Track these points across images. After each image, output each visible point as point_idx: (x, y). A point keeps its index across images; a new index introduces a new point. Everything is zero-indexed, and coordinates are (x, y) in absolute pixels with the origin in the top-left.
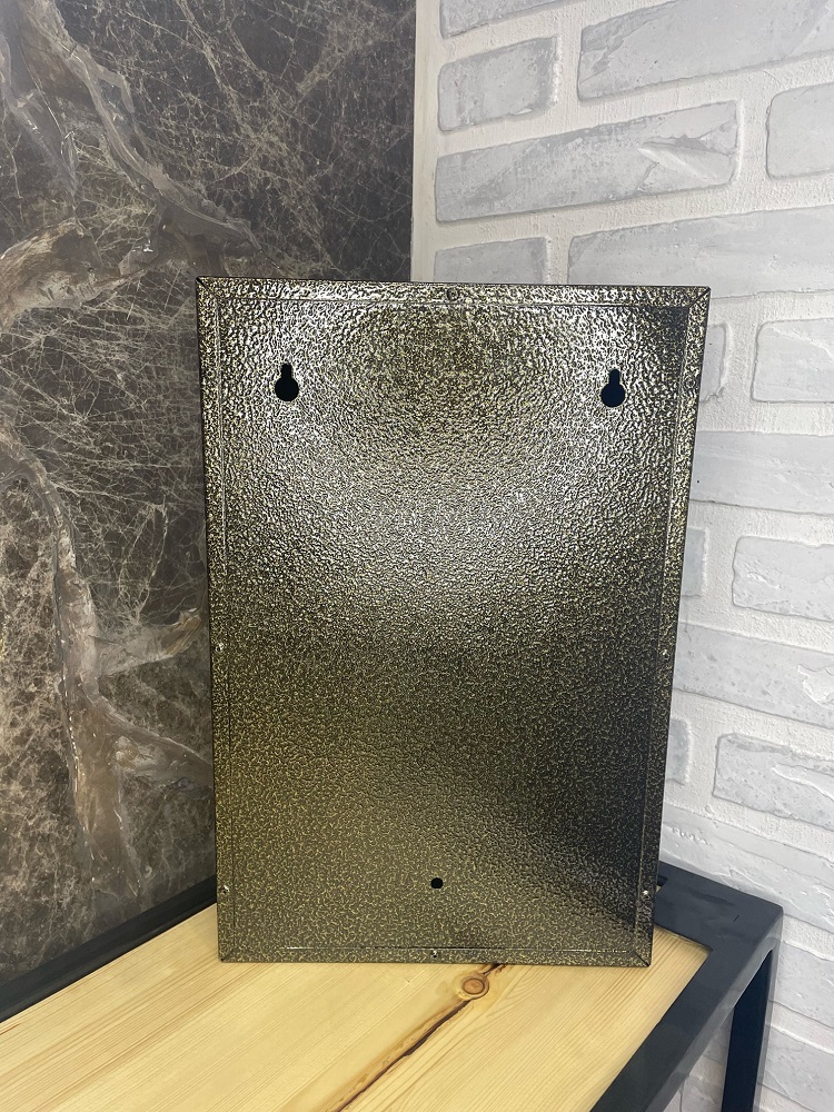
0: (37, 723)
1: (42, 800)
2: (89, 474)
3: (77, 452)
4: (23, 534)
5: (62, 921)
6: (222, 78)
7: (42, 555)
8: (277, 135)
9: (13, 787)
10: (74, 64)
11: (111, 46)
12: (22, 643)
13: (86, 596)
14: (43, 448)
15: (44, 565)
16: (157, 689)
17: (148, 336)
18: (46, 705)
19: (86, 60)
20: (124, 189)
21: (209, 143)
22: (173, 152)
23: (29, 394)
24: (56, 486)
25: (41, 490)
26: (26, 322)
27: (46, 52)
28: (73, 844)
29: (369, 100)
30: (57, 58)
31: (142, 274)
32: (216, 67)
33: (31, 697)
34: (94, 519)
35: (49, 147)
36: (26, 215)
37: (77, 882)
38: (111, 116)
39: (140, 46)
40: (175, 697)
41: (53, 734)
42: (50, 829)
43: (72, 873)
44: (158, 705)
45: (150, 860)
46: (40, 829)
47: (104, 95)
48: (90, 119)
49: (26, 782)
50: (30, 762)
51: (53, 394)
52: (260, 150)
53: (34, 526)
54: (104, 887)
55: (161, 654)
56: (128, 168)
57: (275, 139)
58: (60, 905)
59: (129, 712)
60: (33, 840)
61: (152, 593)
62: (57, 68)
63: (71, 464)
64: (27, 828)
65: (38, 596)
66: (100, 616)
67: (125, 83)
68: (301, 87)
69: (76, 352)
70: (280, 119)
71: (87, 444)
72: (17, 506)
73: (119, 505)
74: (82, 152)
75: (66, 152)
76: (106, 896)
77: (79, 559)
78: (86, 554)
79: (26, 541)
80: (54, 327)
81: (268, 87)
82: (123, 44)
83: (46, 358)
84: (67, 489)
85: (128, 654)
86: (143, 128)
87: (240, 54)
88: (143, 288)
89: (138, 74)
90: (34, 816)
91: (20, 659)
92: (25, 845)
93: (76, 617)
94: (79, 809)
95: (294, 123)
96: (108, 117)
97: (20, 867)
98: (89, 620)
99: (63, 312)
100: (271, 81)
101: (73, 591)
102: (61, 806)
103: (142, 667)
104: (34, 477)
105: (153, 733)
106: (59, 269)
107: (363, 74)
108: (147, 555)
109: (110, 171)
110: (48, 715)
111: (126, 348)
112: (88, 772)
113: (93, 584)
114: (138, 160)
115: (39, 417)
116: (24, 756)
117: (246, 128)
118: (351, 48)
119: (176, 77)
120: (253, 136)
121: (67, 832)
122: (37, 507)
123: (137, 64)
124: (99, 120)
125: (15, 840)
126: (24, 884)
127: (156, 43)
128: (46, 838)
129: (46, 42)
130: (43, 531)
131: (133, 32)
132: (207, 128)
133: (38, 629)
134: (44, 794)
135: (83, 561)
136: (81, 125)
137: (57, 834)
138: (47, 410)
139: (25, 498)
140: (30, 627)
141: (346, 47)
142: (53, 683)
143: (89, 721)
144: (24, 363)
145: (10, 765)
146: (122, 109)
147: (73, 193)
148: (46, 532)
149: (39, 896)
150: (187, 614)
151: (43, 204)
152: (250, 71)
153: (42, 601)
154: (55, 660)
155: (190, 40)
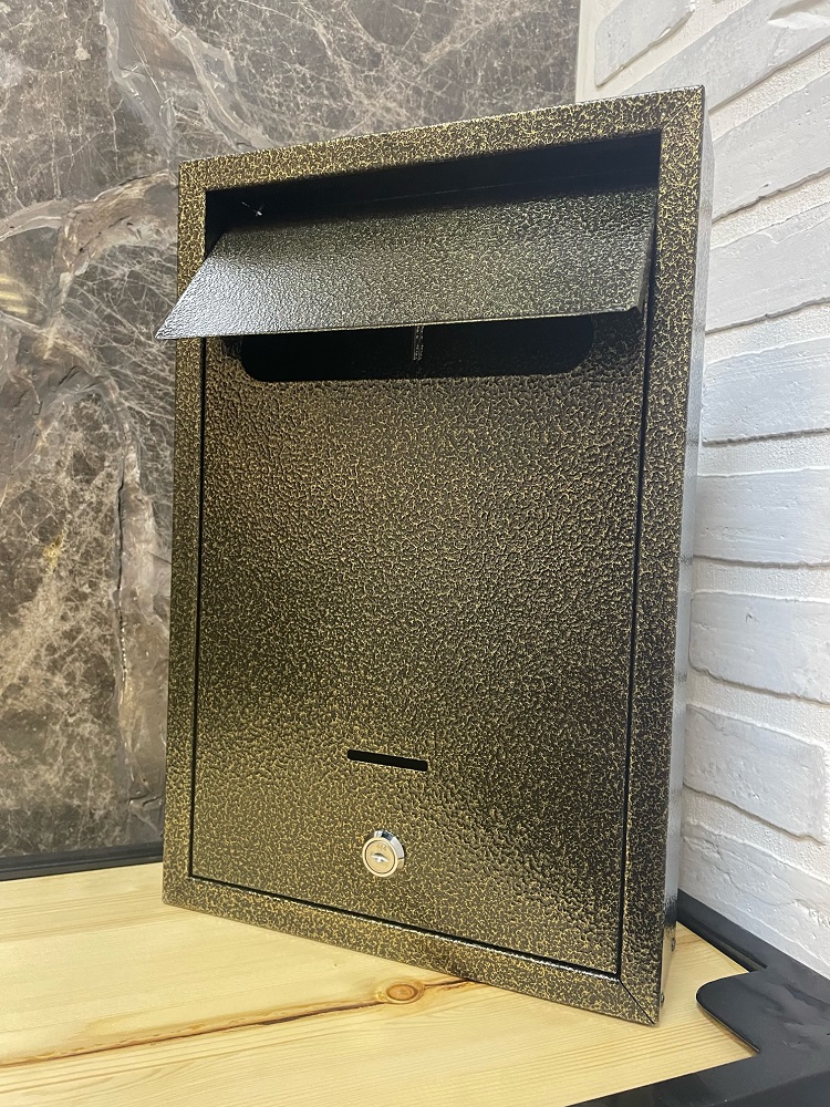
0: (88, 624)
1: (84, 701)
2: (161, 399)
3: (153, 377)
4: (92, 443)
5: (93, 832)
6: (335, 52)
7: (109, 467)
8: (395, 101)
9: (57, 679)
10: (179, 41)
11: (218, 26)
12: (80, 544)
13: (148, 512)
14: (117, 368)
15: (110, 476)
18: (99, 609)
19: (192, 39)
20: (220, 146)
21: (314, 109)
22: (275, 116)
23: (109, 318)
24: (127, 404)
25: (113, 406)
26: (112, 256)
27: (152, 32)
28: (113, 757)
29: (513, 68)
30: (164, 38)
32: (329, 41)
33: (84, 597)
34: (162, 442)
35: (148, 110)
36: (121, 165)
37: (113, 798)
38: (211, 84)
39: (247, 26)
41: (102, 638)
42: (90, 733)
43: (109, 787)
46: (80, 730)
47: (207, 69)
48: (190, 87)
49: (70, 677)
50: (75, 660)
51: (133, 322)
52: (374, 115)
53: (103, 438)
54: (144, 815)
56: (225, 129)
57: (392, 105)
58: (92, 815)
60: (71, 738)
62: (162, 46)
63: (144, 387)
64: (66, 724)
65: (100, 503)
66: (160, 535)
67: (229, 56)
68: (426, 58)
69: (159, 287)
70: (399, 86)
71: (161, 370)
72: (89, 417)
74: (180, 115)
75: (165, 115)
76: (143, 823)
77: (143, 476)
78: (151, 472)
79: (95, 450)
80: (139, 263)
81: (386, 57)
82: (230, 25)
83: (129, 288)
84: (137, 409)
86: (244, 95)
87: (357, 30)
89: (242, 50)
90: (74, 715)
91: (77, 558)
92: (63, 741)
93: (138, 532)
94: (122, 723)
95: (417, 91)
96: (209, 86)
97: (56, 760)
98: (149, 537)
99: (149, 251)
100: (391, 51)
101: (137, 506)
102: (104, 712)
104: (107, 394)
106: (150, 213)
107: (506, 43)
109: (207, 131)
110: (100, 620)
112: (136, 688)
113: (156, 502)
114: (236, 122)
115: (116, 340)
116: (71, 652)
117: (359, 95)
118: (492, 19)
119: (283, 52)
120: (366, 102)
121: (107, 743)
122: (108, 421)
123: (244, 40)
124: (200, 87)
125: (53, 732)
126: (57, 779)
127: (264, 23)
128: (84, 741)
129: (153, 24)
130: (112, 444)
131: (240, 14)
132: (314, 95)
133: (98, 534)
134: (87, 696)
135: (147, 479)
136: (181, 92)
137: (97, 741)
138: (125, 335)
139: (98, 412)
140: (90, 531)
141: (487, 19)
142: (107, 589)
143: (142, 637)
144: (107, 290)
145: (56, 656)
146: (224, 79)
147: (168, 149)
148: (115, 446)
149: (71, 797)
151: (138, 157)
152: (367, 44)
153: (104, 509)
154: (112, 568)
155: (301, 19)
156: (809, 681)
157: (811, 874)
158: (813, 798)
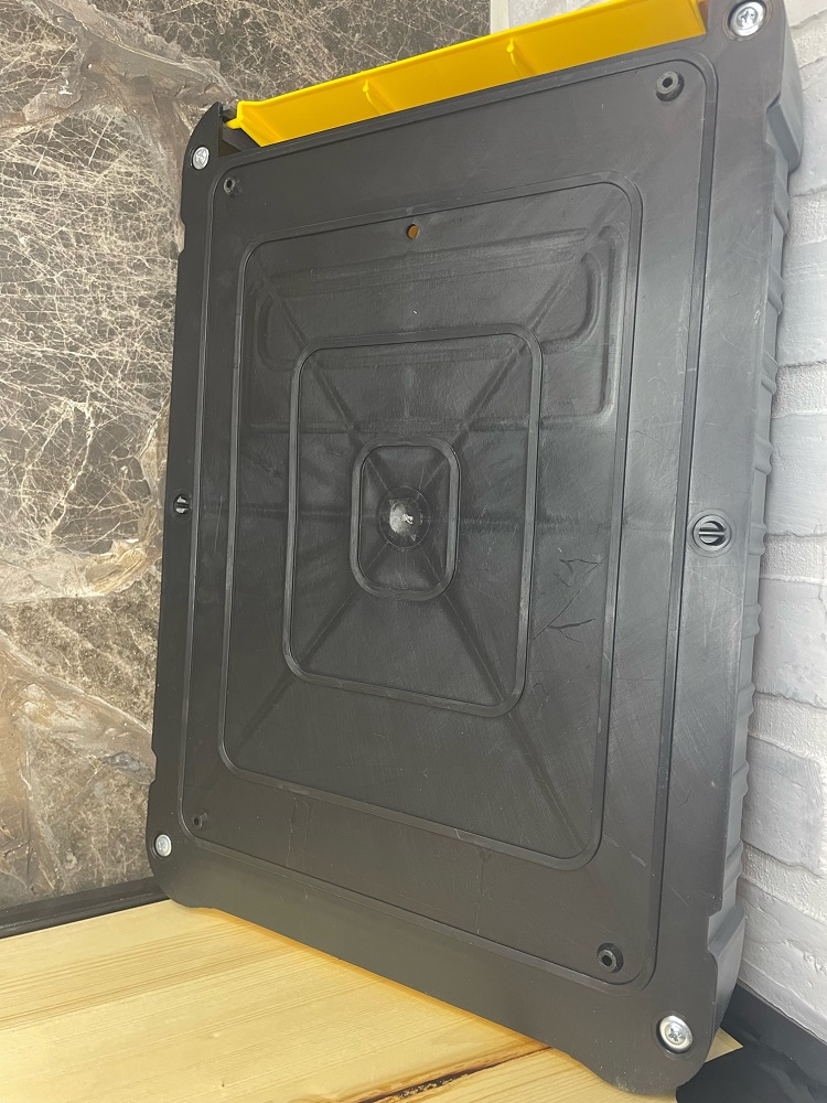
16: (78, 631)
17: (65, 195)
20: (32, 21)
31: (56, 120)
40: (108, 647)
44: (81, 652)
45: (74, 848)
54: (6, 867)
55: (86, 589)
59: (37, 653)
61: (71, 511)
73: (22, 397)
76: (7, 877)
85: (36, 582)
88: (57, 137)
103: (56, 602)
105: (75, 687)
108: (63, 462)
111: (33, 207)
150: (125, 546)
156: (800, 680)
157: (806, 912)
158: (807, 823)
